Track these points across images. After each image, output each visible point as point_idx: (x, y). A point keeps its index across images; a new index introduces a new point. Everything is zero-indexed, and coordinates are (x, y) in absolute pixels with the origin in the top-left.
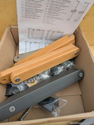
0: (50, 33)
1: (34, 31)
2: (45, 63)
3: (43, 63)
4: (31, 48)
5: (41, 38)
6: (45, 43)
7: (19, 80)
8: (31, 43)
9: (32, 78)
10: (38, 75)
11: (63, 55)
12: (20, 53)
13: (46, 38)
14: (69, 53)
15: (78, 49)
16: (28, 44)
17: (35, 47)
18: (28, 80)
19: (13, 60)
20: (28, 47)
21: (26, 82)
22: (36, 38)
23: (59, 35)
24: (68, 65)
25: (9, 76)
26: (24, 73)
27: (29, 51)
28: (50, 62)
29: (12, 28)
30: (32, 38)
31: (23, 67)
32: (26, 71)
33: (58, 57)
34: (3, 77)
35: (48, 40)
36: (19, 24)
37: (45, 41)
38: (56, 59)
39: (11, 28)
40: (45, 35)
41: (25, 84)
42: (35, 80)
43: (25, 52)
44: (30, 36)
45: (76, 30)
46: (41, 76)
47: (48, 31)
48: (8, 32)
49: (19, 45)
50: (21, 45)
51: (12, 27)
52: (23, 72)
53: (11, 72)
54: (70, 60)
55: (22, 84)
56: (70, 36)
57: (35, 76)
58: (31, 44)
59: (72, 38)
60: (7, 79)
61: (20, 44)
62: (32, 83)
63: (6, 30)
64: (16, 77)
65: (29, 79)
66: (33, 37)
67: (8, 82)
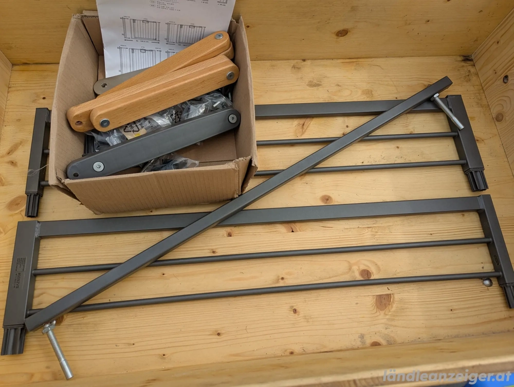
0: (174, 28)
1: (136, 24)
2: (157, 92)
3: (153, 93)
4: (135, 64)
5: (156, 40)
6: (167, 52)
7: (108, 123)
8: (133, 52)
9: (134, 122)
10: (145, 119)
11: (197, 78)
12: (108, 74)
13: (167, 39)
14: (211, 75)
15: (233, 67)
16: (126, 53)
17: (143, 61)
18: (126, 127)
19: (92, 91)
20: (126, 60)
21: (122, 130)
22: (143, 39)
23: (195, 32)
24: (215, 103)
25: (88, 115)
26: (116, 110)
27: (129, 71)
28: (168, 91)
29: (85, 16)
30: (134, 40)
31: (113, 100)
32: (119, 106)
33: (186, 82)
34: (77, 116)
35: (173, 44)
36: (99, 8)
37: (167, 48)
38: (181, 86)
39: (82, 17)
40: (163, 33)
41: (121, 134)
42: (139, 127)
43: (120, 73)
44: (128, 35)
45: (231, 22)
46: (152, 119)
47: (168, 24)
48: (77, 26)
49: (103, 55)
50: (110, 56)
51: (86, 13)
52: (115, 108)
53: (91, 109)
54: (218, 91)
55: (116, 134)
56: (220, 36)
57: (139, 121)
58: (134, 54)
59: (223, 41)
60: (83, 120)
61: (106, 52)
62: (133, 131)
63: (73, 20)
64: (100, 116)
65: (128, 124)
66: (135, 38)
67: (86, 129)
